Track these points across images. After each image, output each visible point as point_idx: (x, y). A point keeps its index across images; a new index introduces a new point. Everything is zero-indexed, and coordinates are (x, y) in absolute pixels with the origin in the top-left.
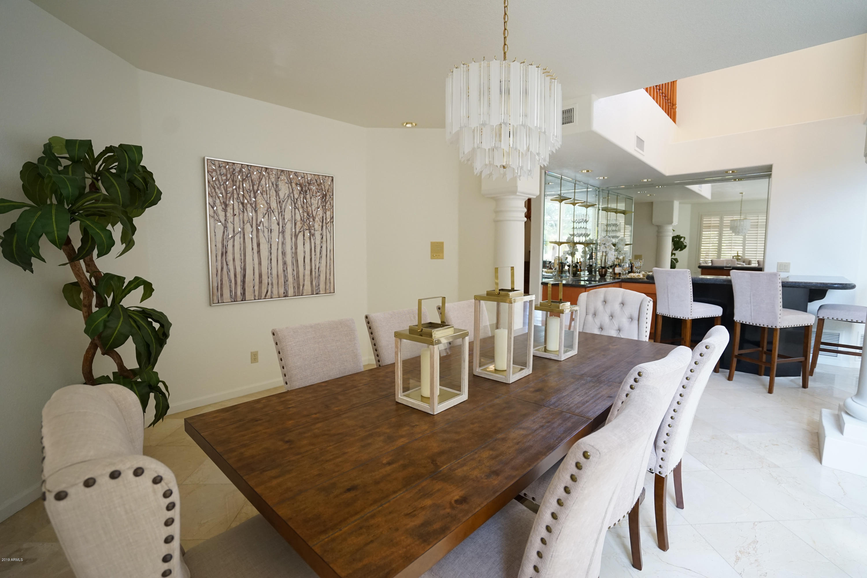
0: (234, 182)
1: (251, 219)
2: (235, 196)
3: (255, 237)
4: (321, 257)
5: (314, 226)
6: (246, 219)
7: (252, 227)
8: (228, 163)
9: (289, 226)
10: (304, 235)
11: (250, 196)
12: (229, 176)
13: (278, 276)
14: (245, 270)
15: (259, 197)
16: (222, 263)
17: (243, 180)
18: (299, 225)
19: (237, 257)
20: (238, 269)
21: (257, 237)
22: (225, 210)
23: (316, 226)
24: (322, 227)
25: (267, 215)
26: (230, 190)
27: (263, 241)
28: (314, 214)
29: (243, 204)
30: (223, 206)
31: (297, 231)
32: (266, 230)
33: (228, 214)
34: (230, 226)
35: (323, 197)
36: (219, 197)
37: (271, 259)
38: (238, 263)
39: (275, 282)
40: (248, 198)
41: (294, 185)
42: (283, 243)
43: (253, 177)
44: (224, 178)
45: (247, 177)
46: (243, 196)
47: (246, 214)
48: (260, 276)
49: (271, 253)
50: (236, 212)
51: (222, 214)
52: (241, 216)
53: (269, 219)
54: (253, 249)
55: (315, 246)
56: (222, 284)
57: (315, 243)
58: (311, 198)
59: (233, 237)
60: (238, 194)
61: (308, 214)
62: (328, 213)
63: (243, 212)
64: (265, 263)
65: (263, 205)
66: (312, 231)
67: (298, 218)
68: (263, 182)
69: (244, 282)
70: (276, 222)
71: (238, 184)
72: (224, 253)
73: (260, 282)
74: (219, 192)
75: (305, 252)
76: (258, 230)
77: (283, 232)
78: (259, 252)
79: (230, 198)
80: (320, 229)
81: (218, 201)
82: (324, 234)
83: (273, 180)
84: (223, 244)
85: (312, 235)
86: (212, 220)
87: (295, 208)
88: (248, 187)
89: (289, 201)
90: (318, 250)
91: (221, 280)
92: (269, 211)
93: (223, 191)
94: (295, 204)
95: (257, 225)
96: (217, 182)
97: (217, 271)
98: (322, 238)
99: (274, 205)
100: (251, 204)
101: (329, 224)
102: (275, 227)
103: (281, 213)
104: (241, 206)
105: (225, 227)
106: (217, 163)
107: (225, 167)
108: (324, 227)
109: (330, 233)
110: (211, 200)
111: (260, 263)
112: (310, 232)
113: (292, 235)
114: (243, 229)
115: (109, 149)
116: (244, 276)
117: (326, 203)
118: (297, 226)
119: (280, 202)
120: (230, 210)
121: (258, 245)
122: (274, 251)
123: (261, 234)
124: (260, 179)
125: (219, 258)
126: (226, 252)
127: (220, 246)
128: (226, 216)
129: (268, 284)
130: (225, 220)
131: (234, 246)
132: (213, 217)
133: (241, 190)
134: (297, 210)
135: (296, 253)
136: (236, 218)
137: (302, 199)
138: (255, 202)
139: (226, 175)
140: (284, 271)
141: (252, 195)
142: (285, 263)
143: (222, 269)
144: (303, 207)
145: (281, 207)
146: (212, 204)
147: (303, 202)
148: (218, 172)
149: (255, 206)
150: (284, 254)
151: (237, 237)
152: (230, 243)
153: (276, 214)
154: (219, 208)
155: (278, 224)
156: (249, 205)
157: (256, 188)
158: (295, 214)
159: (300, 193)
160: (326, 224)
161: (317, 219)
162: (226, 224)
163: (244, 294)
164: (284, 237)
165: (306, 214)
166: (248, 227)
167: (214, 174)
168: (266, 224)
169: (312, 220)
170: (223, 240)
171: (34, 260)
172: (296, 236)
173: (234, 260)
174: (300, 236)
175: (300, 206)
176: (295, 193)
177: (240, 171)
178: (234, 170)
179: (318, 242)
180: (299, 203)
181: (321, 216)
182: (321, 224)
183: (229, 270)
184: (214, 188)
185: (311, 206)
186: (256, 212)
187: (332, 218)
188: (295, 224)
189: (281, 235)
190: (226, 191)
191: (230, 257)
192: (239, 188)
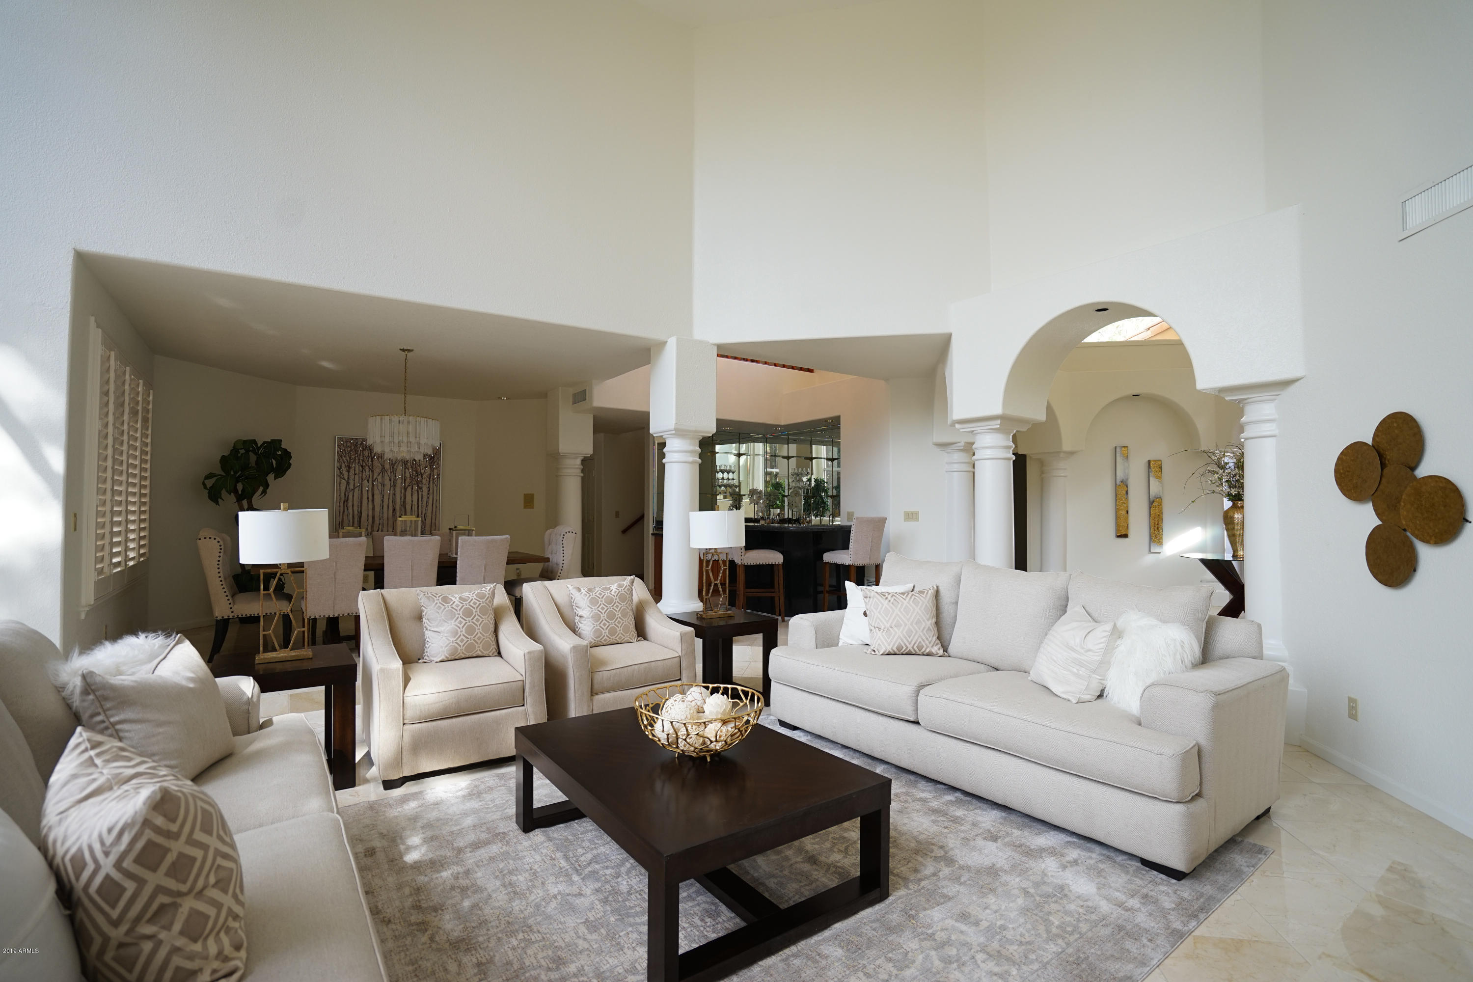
0: (356, 451)
1: (368, 477)
2: (357, 461)
3: (370, 489)
4: (427, 506)
5: (421, 481)
6: (364, 476)
7: (368, 482)
8: (352, 439)
9: (399, 482)
10: (412, 489)
11: (368, 461)
12: (353, 447)
14: (361, 513)
15: (376, 461)
16: (344, 508)
17: (364, 450)
18: (408, 480)
19: (356, 503)
20: (356, 512)
21: (373, 489)
22: (348, 471)
23: (424, 481)
24: (429, 482)
25: (381, 474)
26: (353, 457)
27: (376, 492)
28: (422, 472)
29: (362, 466)
30: (347, 468)
31: (407, 485)
32: (380, 485)
33: (351, 474)
34: (351, 482)
35: (430, 459)
36: (344, 462)
37: (383, 506)
38: (356, 508)
39: (385, 523)
40: (367, 462)
42: (394, 494)
44: (349, 449)
45: (366, 447)
46: (363, 460)
47: (364, 473)
48: (373, 518)
49: (383, 502)
50: (357, 472)
51: (346, 474)
52: (361, 475)
53: (383, 476)
54: (368, 498)
55: (422, 497)
56: (342, 523)
57: (422, 495)
59: (353, 490)
60: (359, 460)
61: (417, 472)
62: (435, 471)
63: (362, 472)
64: (377, 509)
65: (379, 467)
66: (420, 485)
67: (408, 475)
70: (389, 479)
71: (359, 453)
72: (346, 501)
73: (373, 522)
74: (345, 459)
75: (412, 501)
76: (373, 484)
77: (394, 486)
78: (373, 500)
79: (352, 463)
80: (427, 484)
81: (343, 465)
82: (431, 487)
84: (345, 495)
85: (419, 488)
86: (339, 478)
87: (406, 468)
88: (367, 455)
90: (425, 500)
91: (342, 520)
92: (383, 470)
93: (348, 458)
94: (405, 465)
95: (373, 481)
96: (344, 452)
97: (340, 513)
98: (429, 490)
99: (387, 466)
100: (369, 466)
101: (436, 479)
102: (387, 482)
103: (393, 472)
104: (361, 468)
105: (348, 483)
106: (344, 440)
107: (350, 442)
108: (431, 482)
109: (437, 486)
110: (338, 464)
111: (373, 509)
112: (418, 486)
113: (401, 488)
114: (362, 484)
115: (264, 443)
116: (360, 517)
117: (434, 463)
119: (392, 464)
120: (352, 471)
121: (373, 495)
122: (386, 500)
123: (375, 488)
125: (342, 504)
126: (347, 500)
127: (343, 496)
128: (349, 475)
129: (380, 521)
130: (348, 478)
131: (353, 496)
132: (339, 476)
133: (361, 457)
135: (405, 502)
136: (357, 477)
138: (372, 464)
139: (351, 447)
140: (393, 515)
141: (370, 460)
142: (394, 509)
143: (344, 512)
144: (412, 467)
145: (393, 468)
146: (339, 467)
147: (413, 463)
148: (345, 446)
150: (394, 502)
151: (356, 490)
152: (351, 493)
153: (389, 472)
154: (344, 470)
155: (390, 480)
156: (367, 467)
158: (405, 472)
160: (433, 479)
161: (425, 476)
162: (348, 480)
164: (394, 489)
165: (414, 473)
166: (365, 483)
167: (342, 447)
168: (380, 480)
169: (420, 477)
170: (346, 492)
171: (219, 500)
172: (405, 489)
173: (353, 505)
174: (409, 489)
177: (361, 446)
178: (357, 443)
179: (425, 494)
180: (409, 464)
181: (429, 473)
182: (428, 480)
183: (348, 513)
184: (341, 456)
185: (420, 466)
186: (372, 472)
187: (438, 475)
188: (405, 480)
189: (392, 488)
190: (350, 458)
191: (350, 504)
192: (360, 455)
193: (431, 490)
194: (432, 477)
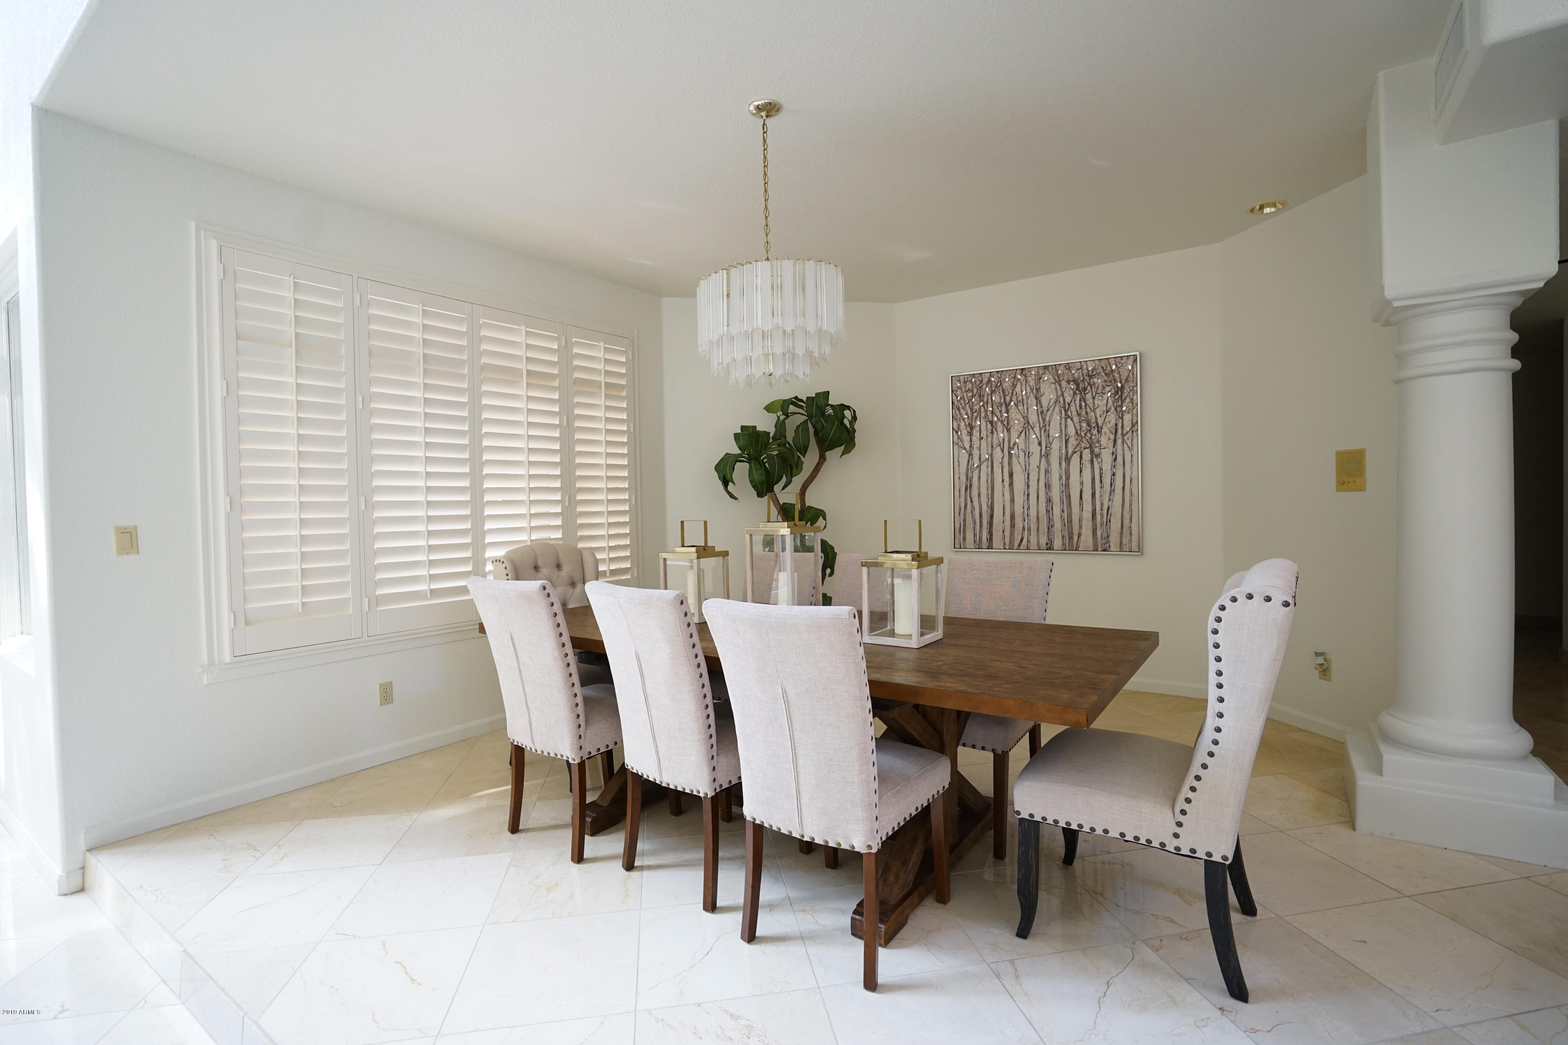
0: (981, 397)
1: (1002, 442)
2: (983, 415)
3: (1006, 465)
4: (1112, 491)
5: (1099, 442)
6: (995, 442)
7: (1003, 451)
8: (974, 375)
9: (1056, 445)
10: (1081, 457)
11: (1001, 412)
12: (975, 391)
13: (1038, 518)
14: (992, 508)
15: (1013, 410)
16: (966, 500)
17: (992, 392)
18: (1073, 442)
19: (984, 491)
20: (985, 508)
21: (1010, 464)
22: (970, 434)
23: (1104, 441)
24: (1115, 441)
25: (1023, 434)
26: (976, 407)
27: (1017, 469)
28: (1100, 421)
29: (991, 423)
30: (969, 429)
31: (1070, 451)
32: (1022, 454)
33: (974, 439)
34: (976, 453)
35: (1117, 393)
36: (964, 419)
37: (1028, 495)
38: (984, 500)
39: (1034, 527)
40: (998, 414)
41: (1064, 383)
42: (1047, 471)
43: (1005, 385)
44: (970, 394)
45: (997, 387)
46: (992, 412)
47: (995, 435)
48: (1013, 517)
49: (1028, 486)
50: (984, 434)
51: (966, 438)
52: (989, 439)
53: (1027, 438)
54: (1003, 481)
55: (1101, 474)
56: (965, 525)
57: (1101, 469)
58: (1094, 398)
59: (979, 466)
60: (986, 412)
61: (1089, 425)
62: (1127, 418)
63: (992, 433)
64: (1019, 499)
65: (1019, 420)
66: (1096, 450)
67: (1071, 431)
68: (1018, 389)
69: (991, 524)
70: (1037, 442)
71: (985, 399)
72: (969, 487)
73: (1013, 526)
74: (964, 413)
75: (1082, 483)
76: (1010, 455)
77: (1047, 455)
78: (1011, 484)
79: (976, 418)
80: (1111, 445)
81: (962, 424)
82: (1120, 452)
83: (1032, 383)
84: (967, 476)
85: (1095, 456)
86: (956, 447)
87: (1067, 416)
88: (998, 400)
89: (1057, 409)
90: (1107, 481)
91: (965, 521)
92: (1027, 426)
93: (969, 411)
94: (1066, 411)
95: (1010, 448)
96: (962, 402)
97: (960, 509)
98: (1116, 459)
99: (1033, 418)
100: (1002, 422)
101: (1130, 434)
102: (1034, 448)
103: (1045, 427)
104: (989, 426)
105: (970, 455)
106: (962, 379)
107: (971, 381)
108: (1119, 442)
109: (1130, 449)
110: (955, 424)
111: (1012, 500)
112: (1092, 452)
113: (1060, 458)
114: (992, 455)
116: (992, 516)
117: (1123, 401)
118: (1070, 445)
119: (1042, 413)
120: (976, 433)
121: (1011, 475)
122: (1033, 483)
123: (1014, 459)
124: (1014, 386)
125: (963, 493)
126: (971, 486)
127: (963, 478)
128: (971, 440)
129: (1024, 529)
130: (971, 446)
131: (979, 478)
132: (957, 444)
133: (989, 406)
134: (1069, 420)
135: (1067, 485)
136: (984, 442)
137: (1078, 402)
138: (1008, 417)
139: (972, 391)
140: (1048, 511)
141: (1004, 409)
142: (1049, 500)
143: (966, 506)
144: (1079, 415)
145: (1044, 420)
146: (956, 428)
147: (1081, 406)
148: (963, 388)
149: (1008, 424)
150: (1048, 486)
151: (984, 467)
152: (976, 474)
153: (1037, 429)
154: (964, 432)
155: (1040, 444)
156: (999, 424)
157: (1008, 398)
158: (1066, 427)
159: (1075, 393)
160: (1123, 435)
161: (1105, 429)
162: (971, 451)
163: (990, 540)
164: (1048, 462)
165: (1084, 425)
166: (998, 453)
167: (959, 392)
168: (1022, 446)
169: (1095, 432)
170: (967, 471)
172: (1068, 459)
173: (979, 495)
174: (1075, 460)
175: (1075, 413)
176: (1066, 395)
177: (989, 381)
178: (981, 382)
179: (1107, 467)
180: (1073, 408)
181: (1113, 423)
182: (1112, 437)
183: (973, 509)
184: (959, 409)
185: (1094, 411)
186: (1008, 430)
187: (1134, 425)
188: (1067, 442)
189: (1043, 459)
190: (972, 409)
191: (975, 492)
192: (987, 403)
193: (1119, 459)
194: (1120, 431)
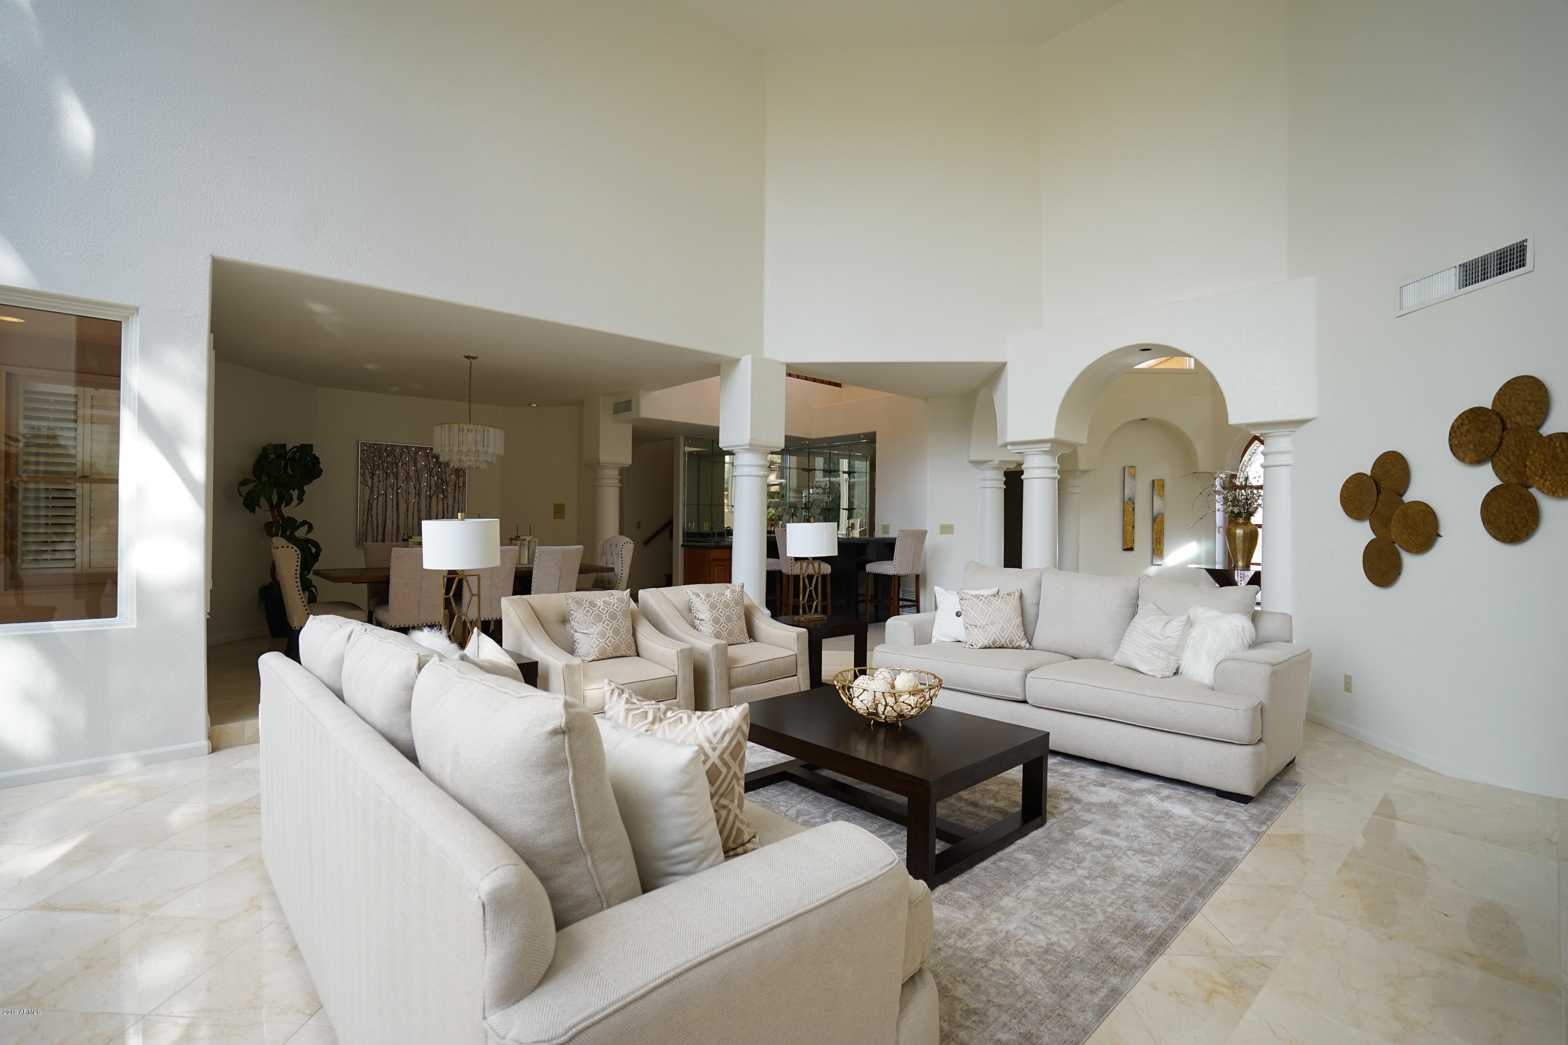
0: (380, 458)
1: (392, 484)
2: (381, 468)
3: (395, 497)
5: (447, 489)
6: (388, 484)
7: (393, 490)
8: (376, 444)
9: (424, 490)
10: (437, 497)
11: (392, 468)
12: (376, 453)
13: (413, 528)
14: (385, 523)
15: (400, 468)
16: (368, 517)
17: (388, 456)
18: (433, 488)
19: (380, 512)
20: (380, 522)
22: (372, 478)
23: (449, 490)
24: (455, 490)
25: (406, 482)
26: (377, 463)
27: (401, 501)
28: (448, 482)
29: (386, 473)
30: (371, 475)
31: (432, 493)
32: (404, 493)
33: (374, 481)
34: (375, 490)
36: (368, 469)
37: (408, 515)
38: (380, 517)
40: (391, 469)
41: (430, 458)
42: (419, 503)
43: (396, 453)
44: (373, 455)
45: (391, 453)
46: (387, 467)
47: (388, 481)
48: (398, 527)
49: (408, 511)
50: (381, 479)
51: (369, 481)
52: (385, 482)
53: (408, 484)
54: (393, 507)
55: (447, 506)
57: (448, 504)
58: (445, 468)
59: (377, 497)
60: (383, 466)
61: (442, 480)
62: (461, 479)
63: (387, 479)
64: (402, 517)
65: (403, 474)
66: (445, 494)
67: (433, 483)
68: (404, 457)
69: (384, 531)
70: (413, 487)
71: (383, 459)
72: (370, 509)
73: (398, 532)
74: (368, 465)
75: (438, 510)
76: (397, 492)
77: (419, 494)
78: (398, 509)
79: (377, 469)
80: (453, 492)
81: (367, 472)
82: (457, 495)
83: (412, 454)
84: (369, 503)
85: (445, 497)
86: (362, 485)
87: (431, 475)
88: (391, 461)
89: (426, 471)
90: (450, 509)
91: (366, 529)
92: (408, 478)
93: (372, 465)
95: (397, 489)
96: (367, 458)
97: (363, 523)
98: (455, 499)
99: (412, 474)
100: (393, 473)
101: (461, 489)
102: (412, 490)
103: (418, 479)
104: (385, 475)
105: (372, 490)
106: (368, 445)
107: (374, 447)
108: (457, 491)
109: (462, 495)
110: (362, 470)
111: (398, 517)
112: (443, 495)
113: (426, 496)
114: (386, 492)
115: (295, 447)
116: (385, 527)
118: (432, 490)
119: (417, 471)
120: (376, 479)
121: (398, 504)
122: (410, 509)
123: (400, 496)
124: (401, 455)
125: (366, 512)
126: (371, 509)
127: (366, 504)
128: (372, 482)
129: (404, 534)
130: (372, 485)
131: (377, 504)
132: (363, 483)
133: (386, 463)
134: (432, 477)
135: (430, 511)
136: (381, 484)
137: (437, 469)
138: (397, 471)
139: (374, 453)
141: (394, 466)
143: (367, 520)
144: (437, 475)
145: (418, 476)
146: (362, 473)
147: (438, 471)
148: (369, 451)
149: (397, 474)
151: (380, 498)
152: (375, 502)
153: (414, 480)
154: (368, 477)
155: (415, 488)
156: (391, 474)
157: (397, 461)
158: (430, 480)
159: (435, 464)
160: (459, 488)
161: (450, 484)
162: (372, 488)
164: (420, 498)
165: (440, 480)
166: (390, 490)
167: (365, 452)
168: (404, 488)
169: (445, 485)
170: (369, 500)
172: (431, 497)
173: (377, 514)
174: (434, 498)
175: (435, 474)
176: (431, 464)
177: (386, 449)
178: (381, 449)
179: (450, 503)
181: (454, 481)
182: (453, 488)
183: (372, 522)
184: (365, 462)
185: (445, 474)
186: (397, 479)
187: (464, 483)
188: (430, 488)
189: (417, 497)
190: (374, 464)
191: (374, 512)
192: (384, 462)
193: (457, 499)
194: (457, 486)
